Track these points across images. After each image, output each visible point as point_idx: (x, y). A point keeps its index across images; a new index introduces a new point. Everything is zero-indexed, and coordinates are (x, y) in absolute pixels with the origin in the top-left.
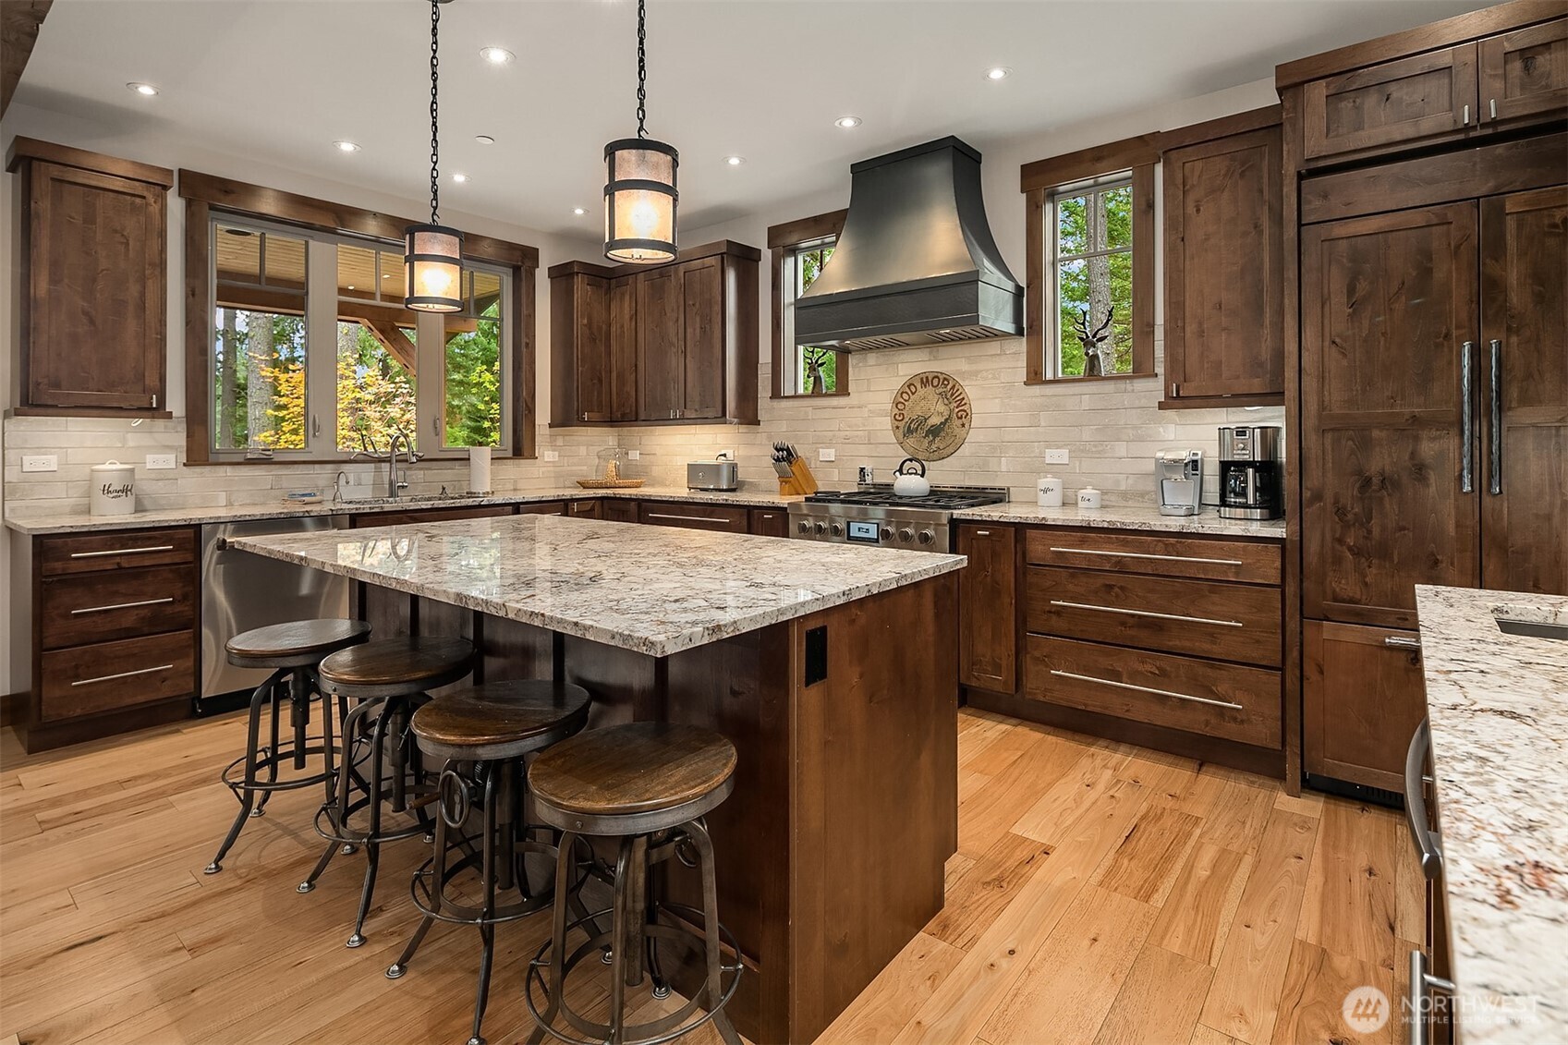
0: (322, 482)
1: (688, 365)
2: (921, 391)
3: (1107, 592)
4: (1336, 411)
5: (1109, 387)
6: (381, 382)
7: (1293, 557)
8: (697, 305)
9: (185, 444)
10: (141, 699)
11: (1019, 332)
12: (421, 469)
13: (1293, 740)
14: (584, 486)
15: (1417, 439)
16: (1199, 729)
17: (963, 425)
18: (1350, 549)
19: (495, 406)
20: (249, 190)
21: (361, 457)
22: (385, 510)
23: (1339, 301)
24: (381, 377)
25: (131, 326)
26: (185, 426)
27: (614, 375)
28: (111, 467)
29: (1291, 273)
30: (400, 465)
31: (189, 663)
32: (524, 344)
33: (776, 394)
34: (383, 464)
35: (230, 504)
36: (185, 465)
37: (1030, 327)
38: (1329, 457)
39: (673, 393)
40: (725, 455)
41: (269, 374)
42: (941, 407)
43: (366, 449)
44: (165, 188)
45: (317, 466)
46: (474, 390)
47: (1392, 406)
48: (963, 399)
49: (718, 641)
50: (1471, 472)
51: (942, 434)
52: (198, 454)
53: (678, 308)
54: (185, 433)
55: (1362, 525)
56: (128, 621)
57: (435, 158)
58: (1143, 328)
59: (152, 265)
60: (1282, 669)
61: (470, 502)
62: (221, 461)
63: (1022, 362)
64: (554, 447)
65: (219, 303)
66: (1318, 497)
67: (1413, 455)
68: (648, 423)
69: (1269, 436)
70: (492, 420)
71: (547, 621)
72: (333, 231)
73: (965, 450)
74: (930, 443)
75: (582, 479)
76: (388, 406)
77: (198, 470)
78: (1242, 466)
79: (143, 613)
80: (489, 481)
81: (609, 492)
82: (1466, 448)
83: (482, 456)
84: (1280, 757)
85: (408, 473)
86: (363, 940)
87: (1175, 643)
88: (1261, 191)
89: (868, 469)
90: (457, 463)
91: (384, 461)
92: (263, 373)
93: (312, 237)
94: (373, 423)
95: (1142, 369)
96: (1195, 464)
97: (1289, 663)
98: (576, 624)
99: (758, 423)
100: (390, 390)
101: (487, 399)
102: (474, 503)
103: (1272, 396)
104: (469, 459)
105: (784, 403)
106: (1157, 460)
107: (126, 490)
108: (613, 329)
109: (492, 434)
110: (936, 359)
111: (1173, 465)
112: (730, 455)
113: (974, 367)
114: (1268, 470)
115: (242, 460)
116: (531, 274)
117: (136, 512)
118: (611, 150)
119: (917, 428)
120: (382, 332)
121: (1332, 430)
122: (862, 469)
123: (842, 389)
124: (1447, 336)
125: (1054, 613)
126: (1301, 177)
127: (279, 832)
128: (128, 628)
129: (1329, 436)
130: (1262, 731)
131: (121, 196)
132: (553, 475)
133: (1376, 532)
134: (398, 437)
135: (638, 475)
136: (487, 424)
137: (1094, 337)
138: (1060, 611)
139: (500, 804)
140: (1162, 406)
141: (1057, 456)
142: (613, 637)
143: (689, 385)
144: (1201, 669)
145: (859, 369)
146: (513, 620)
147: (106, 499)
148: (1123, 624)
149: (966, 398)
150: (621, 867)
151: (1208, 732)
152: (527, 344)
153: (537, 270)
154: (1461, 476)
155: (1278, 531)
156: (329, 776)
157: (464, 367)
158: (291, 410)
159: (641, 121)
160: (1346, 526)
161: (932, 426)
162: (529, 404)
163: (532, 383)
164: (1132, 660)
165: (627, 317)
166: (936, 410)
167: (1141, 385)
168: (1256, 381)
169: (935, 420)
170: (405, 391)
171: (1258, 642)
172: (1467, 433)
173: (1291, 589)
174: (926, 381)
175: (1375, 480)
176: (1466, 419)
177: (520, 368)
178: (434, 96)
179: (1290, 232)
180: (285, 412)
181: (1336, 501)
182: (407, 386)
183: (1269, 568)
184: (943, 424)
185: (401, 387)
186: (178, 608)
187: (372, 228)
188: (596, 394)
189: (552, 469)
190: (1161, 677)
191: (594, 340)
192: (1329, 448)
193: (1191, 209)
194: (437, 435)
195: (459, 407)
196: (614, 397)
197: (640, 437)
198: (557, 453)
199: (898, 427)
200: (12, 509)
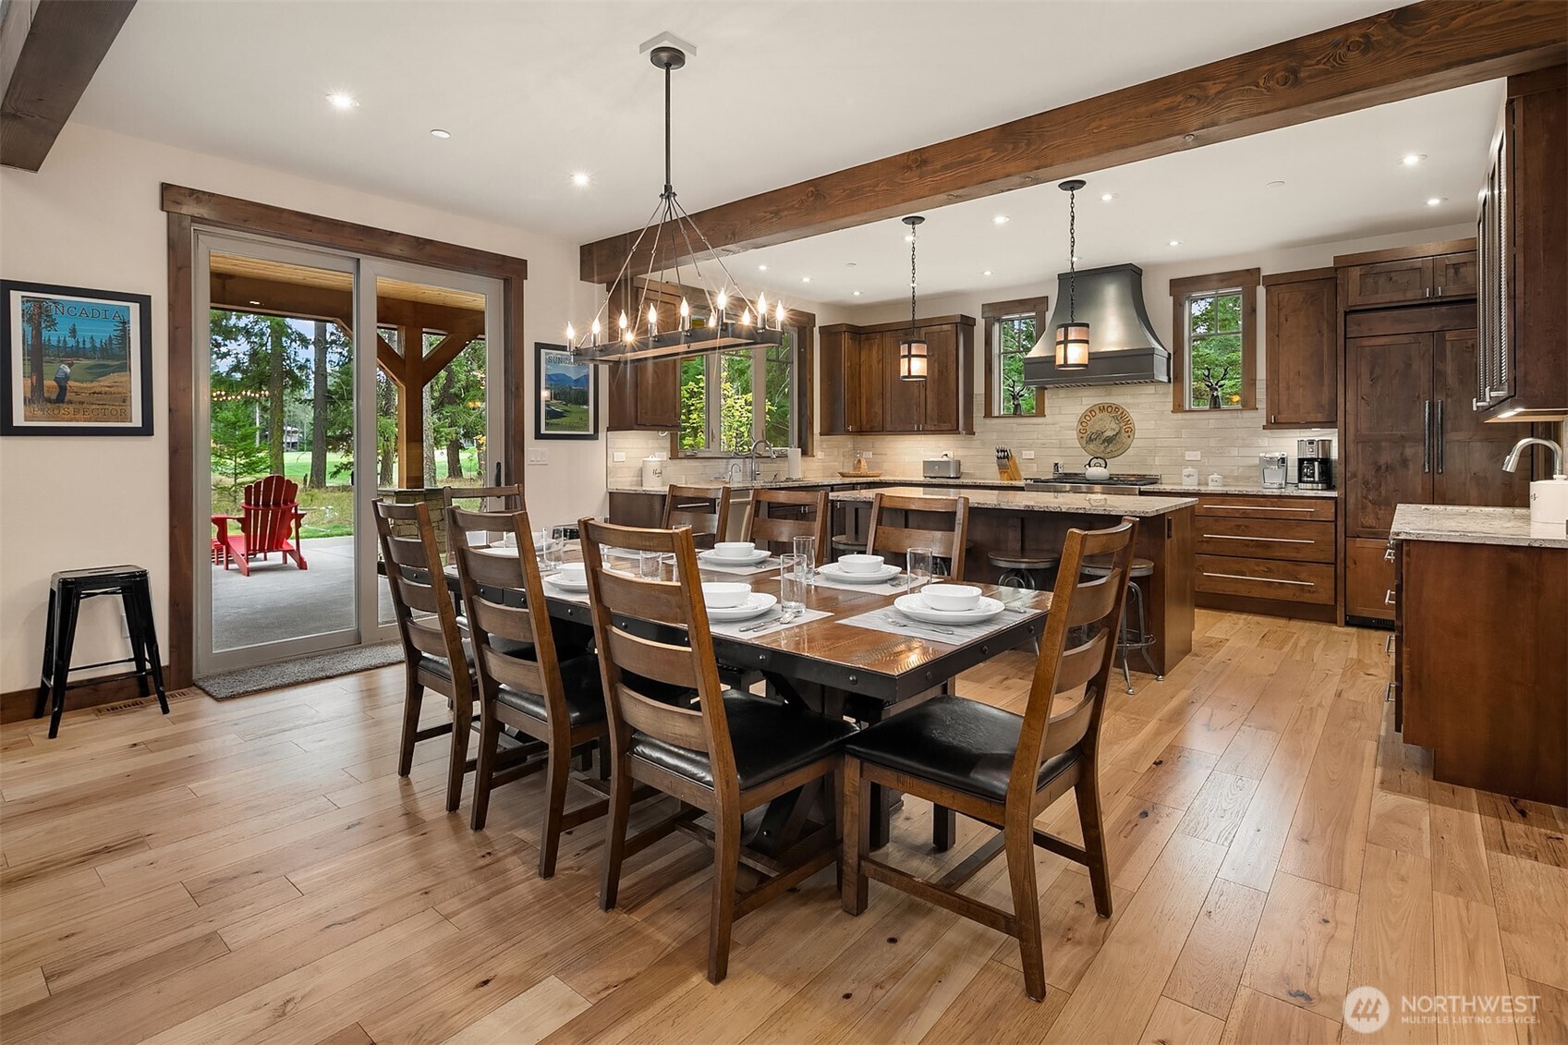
2: (1099, 415)
3: (1238, 529)
4: (1363, 433)
5: (1227, 415)
7: (1341, 507)
8: (936, 356)
9: (669, 446)
11: (1169, 381)
13: (1341, 599)
14: (843, 475)
15: (1404, 447)
16: (1290, 598)
17: (1129, 437)
18: (1370, 501)
23: (1366, 378)
27: (864, 400)
29: (1341, 363)
33: (988, 414)
37: (1175, 378)
38: (1360, 456)
40: (946, 455)
42: (1113, 425)
47: (1391, 431)
48: (1129, 420)
50: (1429, 463)
51: (1114, 442)
52: (676, 452)
55: (1376, 489)
58: (1250, 381)
60: (1335, 564)
63: (1170, 399)
64: (824, 448)
66: (1354, 475)
67: (1402, 454)
69: (1326, 444)
73: (1130, 452)
74: (1105, 448)
75: (841, 471)
77: (676, 461)
78: (1311, 461)
80: (800, 472)
82: (1427, 451)
84: (1334, 608)
87: (1277, 554)
88: (1323, 313)
89: (1060, 464)
95: (1248, 404)
96: (1283, 460)
97: (1338, 561)
99: (974, 434)
103: (1330, 423)
105: (995, 421)
106: (1260, 458)
107: (661, 473)
108: (863, 369)
110: (1110, 395)
111: (1271, 461)
112: (951, 454)
113: (1136, 401)
114: (1325, 462)
116: (811, 330)
119: (1096, 438)
121: (1362, 442)
122: (1056, 464)
123: (1041, 413)
124: (1418, 397)
125: (1206, 542)
126: (1346, 313)
129: (1360, 445)
130: (1324, 596)
133: (1383, 492)
137: (1216, 384)
138: (1209, 541)
140: (1264, 428)
141: (1190, 456)
143: (929, 407)
144: (1290, 566)
145: (1051, 400)
148: (1247, 546)
149: (1131, 419)
151: (1295, 599)
152: (810, 380)
153: (814, 330)
154: (1424, 465)
155: (1334, 494)
160: (1369, 490)
161: (1107, 437)
162: (809, 419)
163: (812, 405)
164: (1252, 564)
165: (875, 361)
166: (1110, 428)
167: (1248, 414)
168: (1319, 415)
169: (1109, 433)
171: (1322, 551)
172: (1427, 444)
173: (1340, 522)
174: (1102, 409)
175: (1383, 467)
176: (1427, 437)
177: (805, 395)
179: (1341, 341)
181: (1364, 478)
183: (1328, 512)
184: (1116, 435)
189: (824, 465)
190: (1269, 573)
191: (853, 376)
192: (1360, 451)
193: (1283, 320)
196: (865, 415)
197: (873, 442)
198: (826, 453)
199: (1082, 437)
200: (610, 483)
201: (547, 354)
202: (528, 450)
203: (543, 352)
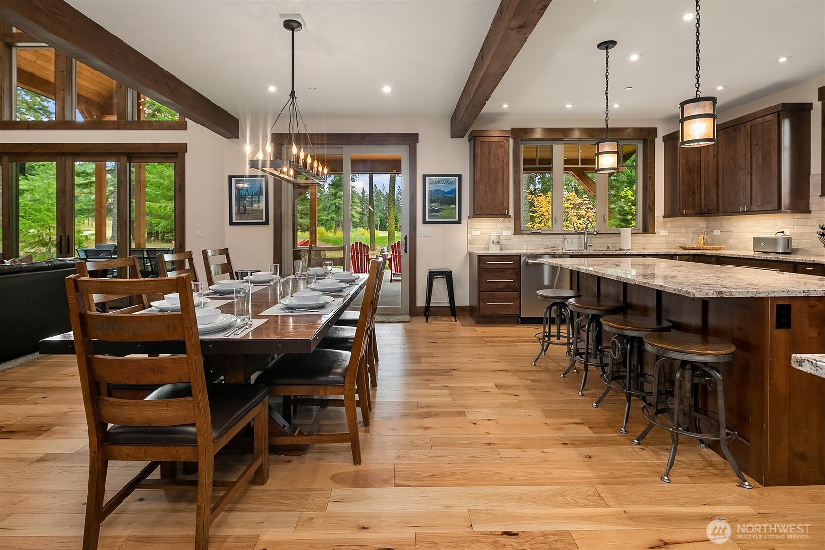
0: (558, 243)
1: (753, 180)
6: (576, 198)
8: (760, 144)
9: (513, 227)
10: (504, 313)
12: (598, 238)
14: (684, 248)
19: (634, 208)
21: (573, 232)
24: (576, 196)
25: (500, 186)
26: (514, 221)
27: (703, 188)
28: (494, 235)
30: (589, 236)
31: (517, 303)
32: (648, 177)
34: (582, 235)
35: (527, 249)
36: (513, 234)
39: (742, 196)
40: (782, 232)
41: (530, 198)
43: (575, 229)
44: (509, 137)
45: (556, 236)
46: (623, 200)
49: (721, 297)
52: (518, 231)
53: (746, 147)
54: (514, 224)
56: (501, 286)
57: (607, 112)
59: (506, 165)
61: (621, 253)
62: (524, 233)
64: (665, 228)
68: (725, 214)
70: (632, 215)
71: (650, 285)
72: (562, 140)
75: (682, 245)
76: (579, 210)
77: (517, 236)
79: (505, 283)
80: (630, 245)
81: (699, 252)
83: (626, 232)
85: (592, 239)
86: (583, 395)
90: (614, 235)
91: (582, 234)
92: (528, 198)
93: (554, 144)
94: (573, 218)
98: (661, 286)
99: (809, 212)
100: (580, 202)
101: (629, 204)
102: (623, 254)
104: (620, 234)
107: (498, 243)
108: (702, 164)
109: (632, 222)
115: (531, 233)
116: (653, 142)
117: (501, 250)
118: (682, 104)
120: (578, 176)
127: (551, 361)
128: (501, 288)
131: (497, 143)
132: (665, 242)
134: (588, 224)
135: (719, 244)
136: (629, 217)
139: (633, 357)
142: (675, 290)
146: (637, 285)
147: (493, 245)
150: (678, 375)
152: (650, 177)
153: (656, 139)
156: (568, 344)
157: (617, 187)
158: (539, 213)
159: (698, 88)
162: (652, 207)
163: (653, 195)
165: (711, 156)
170: (587, 202)
177: (646, 189)
178: (607, 88)
180: (536, 214)
182: (588, 199)
185: (585, 200)
186: (514, 284)
187: (576, 135)
188: (691, 199)
189: (664, 239)
191: (690, 171)
194: (605, 222)
195: (614, 209)
196: (703, 200)
197: (721, 222)
198: (667, 231)
200: (470, 247)
201: (429, 180)
202: (419, 230)
203: (427, 179)
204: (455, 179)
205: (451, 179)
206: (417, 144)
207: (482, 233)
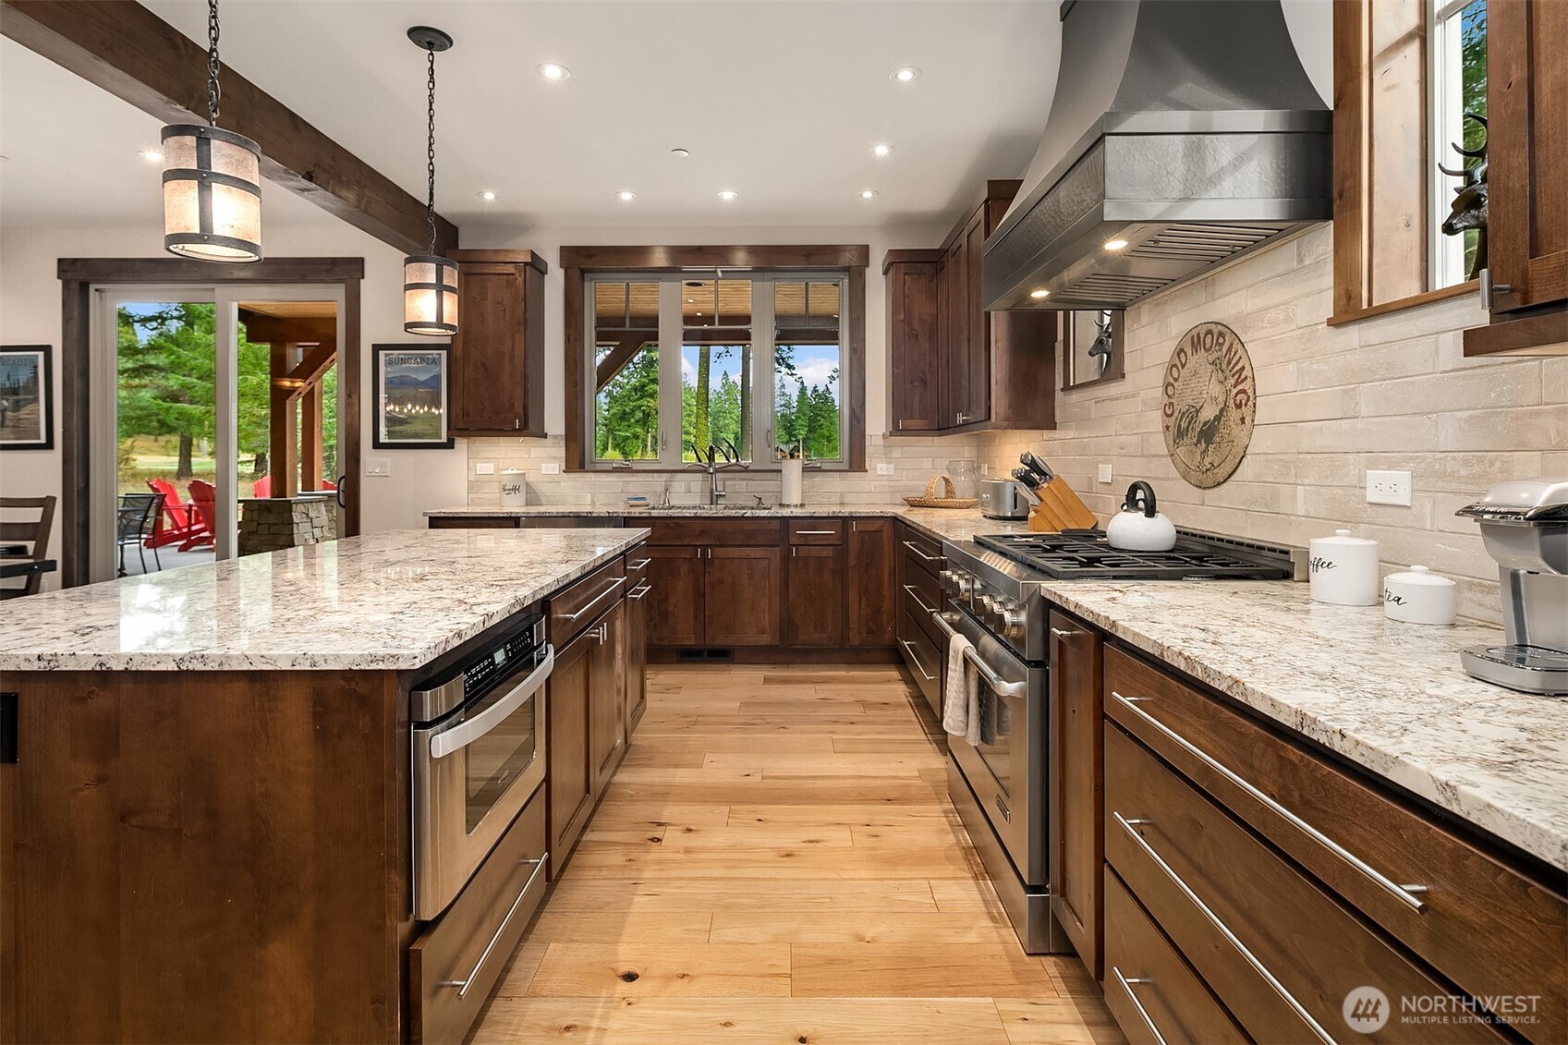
1: (971, 354)
2: (1192, 362)
9: (564, 455)
12: (744, 479)
17: (1243, 419)
20: (641, 251)
22: (653, 515)
26: (564, 442)
33: (1067, 383)
36: (564, 471)
42: (1215, 389)
44: (526, 263)
48: (1243, 368)
51: (1217, 437)
52: (577, 461)
54: (564, 449)
62: (598, 469)
63: (1328, 278)
64: (888, 459)
65: (598, 343)
74: (1205, 454)
77: (573, 475)
85: (729, 483)
99: (1054, 427)
104: (781, 471)
105: (1073, 396)
107: (516, 489)
108: (939, 320)
110: (1211, 297)
113: (1258, 304)
115: (611, 469)
116: (860, 275)
119: (1188, 428)
123: (1118, 368)
132: (887, 489)
143: (972, 380)
145: (1134, 335)
147: (505, 494)
149: (1247, 367)
153: (868, 269)
161: (1205, 423)
162: (857, 412)
163: (860, 388)
166: (1209, 393)
169: (1209, 413)
174: (1197, 341)
184: (1218, 418)
188: (917, 398)
189: (887, 483)
191: (916, 336)
194: (769, 446)
198: (893, 466)
199: (1168, 427)
200: (472, 499)
201: (386, 355)
202: (365, 461)
203: (382, 354)
204: (440, 354)
205: (432, 354)
206: (362, 281)
207: (497, 469)
